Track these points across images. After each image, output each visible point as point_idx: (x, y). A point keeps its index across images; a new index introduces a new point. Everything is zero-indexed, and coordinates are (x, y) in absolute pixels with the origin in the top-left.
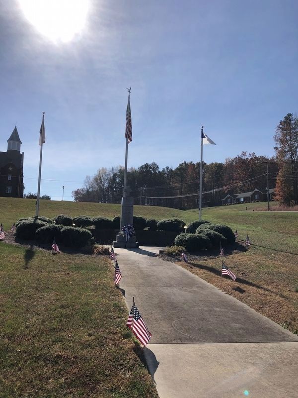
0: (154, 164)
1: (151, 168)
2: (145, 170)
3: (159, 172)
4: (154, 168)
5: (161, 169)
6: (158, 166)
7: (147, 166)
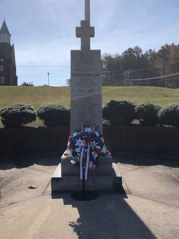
0: (137, 48)
1: (134, 52)
2: (128, 54)
3: (142, 55)
4: (137, 51)
5: (144, 53)
6: (141, 50)
7: (130, 50)
